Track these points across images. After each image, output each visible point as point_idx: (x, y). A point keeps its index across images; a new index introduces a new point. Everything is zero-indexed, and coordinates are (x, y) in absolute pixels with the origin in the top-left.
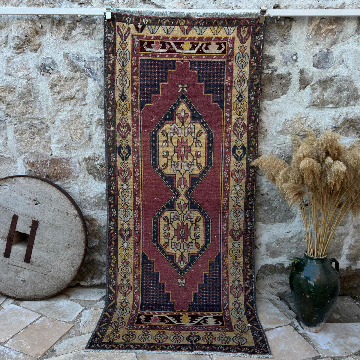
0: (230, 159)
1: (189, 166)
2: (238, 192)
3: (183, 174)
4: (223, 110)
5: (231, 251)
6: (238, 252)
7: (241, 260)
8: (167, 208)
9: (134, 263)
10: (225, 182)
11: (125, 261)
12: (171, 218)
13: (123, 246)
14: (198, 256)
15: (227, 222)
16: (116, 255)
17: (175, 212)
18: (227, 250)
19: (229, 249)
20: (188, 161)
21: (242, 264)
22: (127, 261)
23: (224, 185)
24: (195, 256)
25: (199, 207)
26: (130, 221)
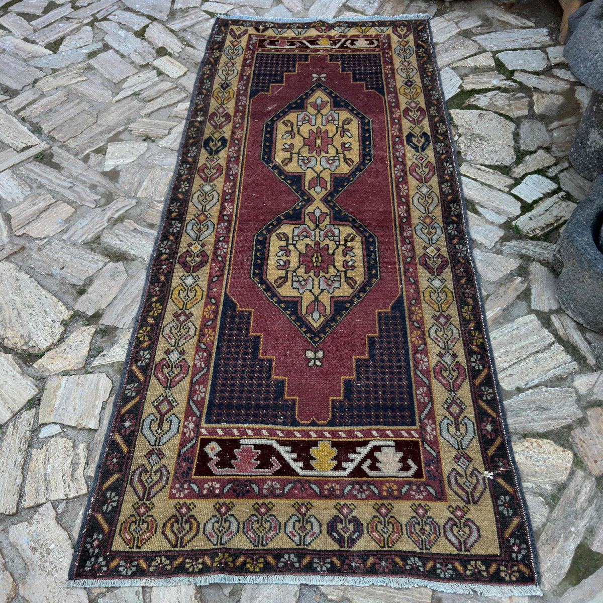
0: (404, 150)
1: (330, 162)
2: (424, 197)
3: (319, 172)
4: (384, 95)
5: (427, 294)
6: (443, 297)
7: (453, 311)
8: (286, 219)
9: (204, 316)
10: (398, 183)
11: (184, 313)
12: (293, 236)
13: (183, 284)
14: (351, 302)
15: (412, 243)
16: (163, 300)
17: (302, 227)
18: (417, 291)
19: (422, 290)
20: (328, 155)
21: (456, 320)
22: (188, 312)
23: (397, 186)
24: (346, 302)
25: (351, 220)
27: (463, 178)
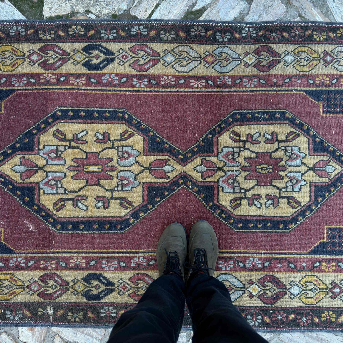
0: (110, 74)
1: (126, 155)
2: (179, 58)
3: (142, 168)
4: (14, 91)
5: (300, 69)
6: (304, 55)
7: (320, 48)
8: (212, 201)
9: (334, 271)
10: (158, 85)
11: (331, 290)
12: (234, 192)
13: (299, 295)
14: (314, 137)
15: (241, 78)
16: (317, 311)
17: (221, 183)
18: (300, 77)
19: (297, 73)
20: (116, 158)
21: (328, 47)
22: (330, 287)
23: (163, 87)
24: (315, 142)
25: (210, 136)
26: (242, 279)
27: (154, 17)
